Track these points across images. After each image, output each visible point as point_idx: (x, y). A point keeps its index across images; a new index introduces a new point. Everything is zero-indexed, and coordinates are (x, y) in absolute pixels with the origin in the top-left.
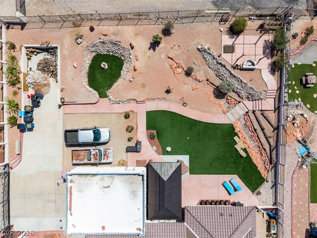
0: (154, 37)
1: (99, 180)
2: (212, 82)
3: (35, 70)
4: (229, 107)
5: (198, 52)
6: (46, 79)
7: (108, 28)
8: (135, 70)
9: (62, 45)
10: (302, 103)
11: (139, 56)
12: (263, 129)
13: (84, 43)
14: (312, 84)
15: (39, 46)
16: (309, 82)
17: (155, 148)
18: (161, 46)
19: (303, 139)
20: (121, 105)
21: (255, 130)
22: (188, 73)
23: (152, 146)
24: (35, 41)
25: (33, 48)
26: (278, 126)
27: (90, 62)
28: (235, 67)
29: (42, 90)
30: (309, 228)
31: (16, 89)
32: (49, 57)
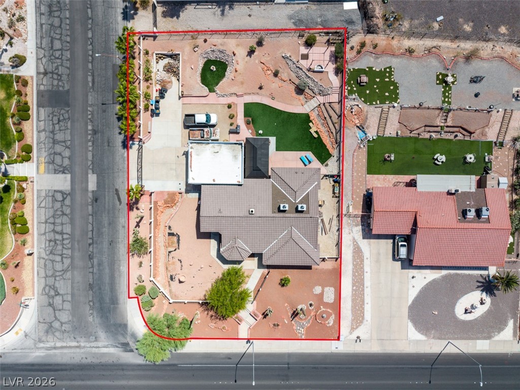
0: (250, 47)
1: (211, 147)
2: (293, 81)
3: (162, 71)
4: (306, 102)
5: (283, 59)
6: (169, 78)
7: (216, 40)
8: (236, 71)
9: (183, 52)
10: (358, 97)
11: (240, 61)
12: (330, 117)
13: (199, 51)
14: (366, 83)
15: (166, 52)
16: (362, 81)
17: (250, 131)
18: (255, 54)
19: (361, 126)
20: (225, 98)
21: (325, 118)
22: (276, 74)
23: (248, 130)
24: (163, 50)
25: (161, 54)
26: (341, 114)
27: (202, 66)
28: (309, 70)
29: (167, 86)
30: (366, 193)
31: (149, 84)
32: (172, 61)
